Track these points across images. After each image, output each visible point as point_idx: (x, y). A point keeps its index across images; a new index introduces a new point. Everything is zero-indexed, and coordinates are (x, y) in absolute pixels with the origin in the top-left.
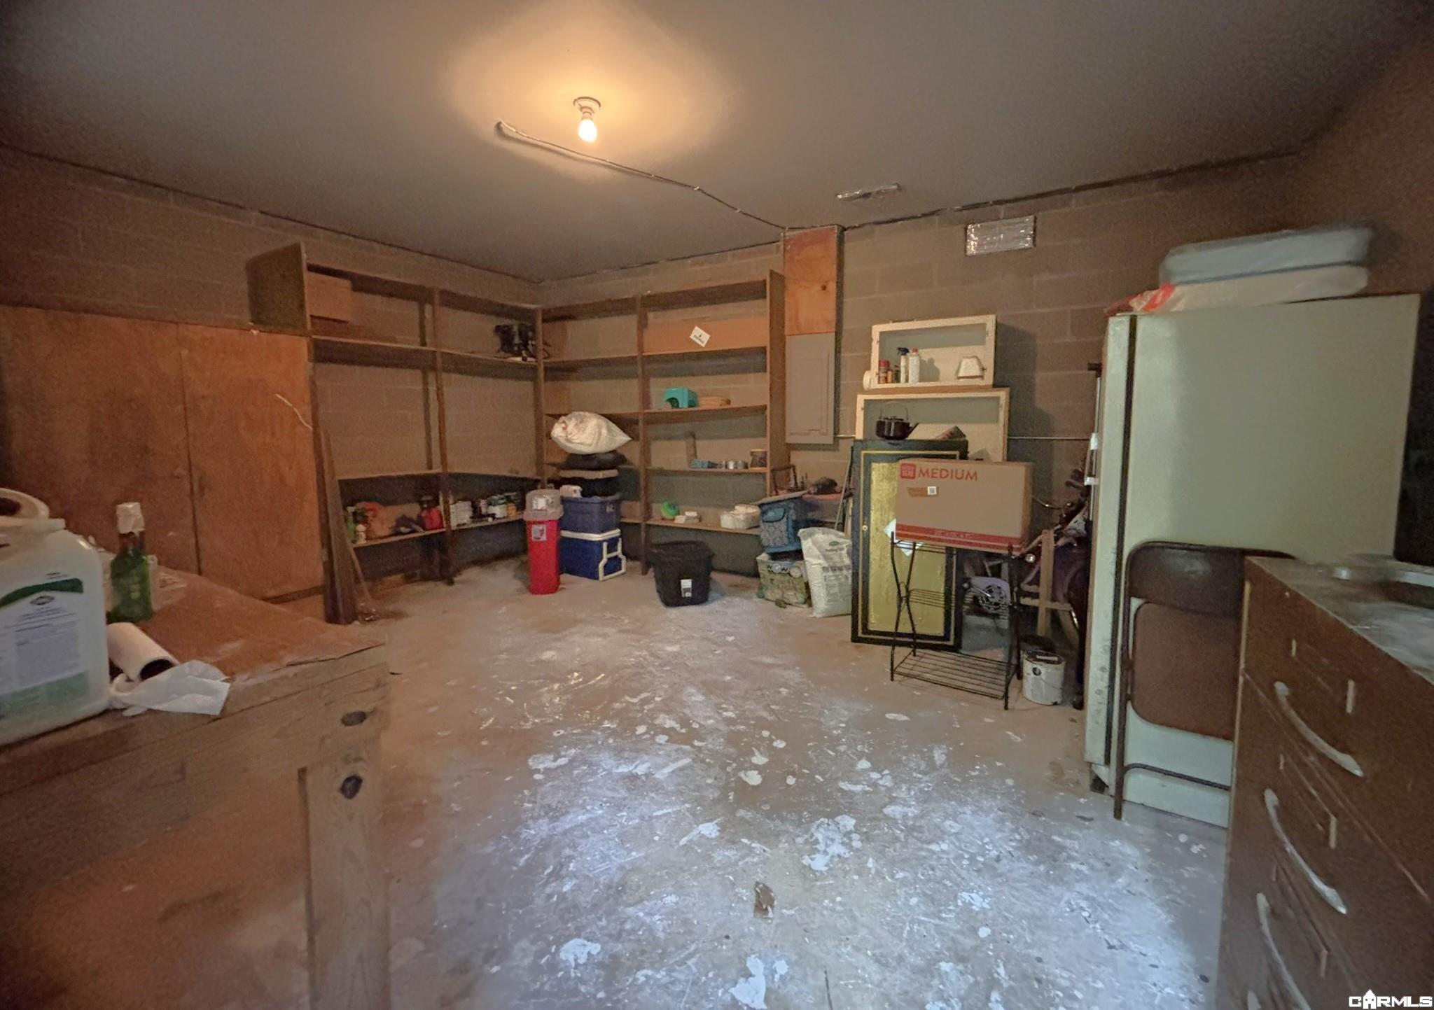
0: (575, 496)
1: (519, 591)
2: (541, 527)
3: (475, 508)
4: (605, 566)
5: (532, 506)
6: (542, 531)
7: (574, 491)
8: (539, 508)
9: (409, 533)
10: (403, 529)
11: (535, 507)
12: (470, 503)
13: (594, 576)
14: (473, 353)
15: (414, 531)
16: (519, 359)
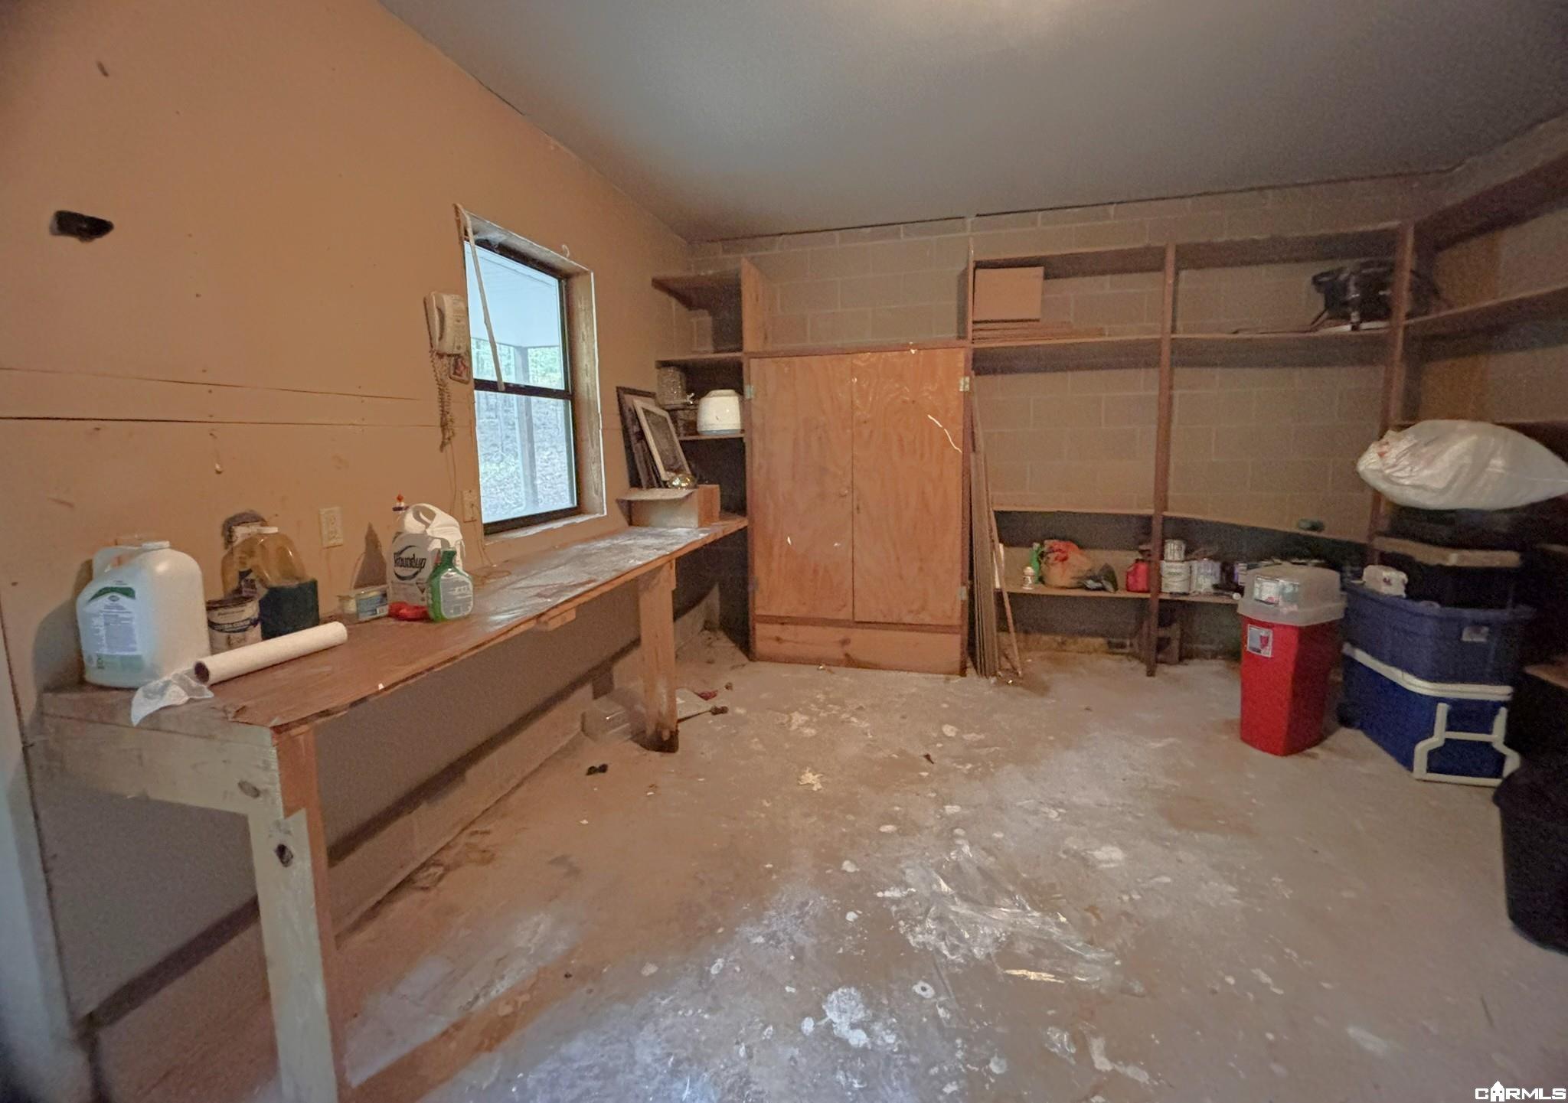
0: (1385, 589)
1: (1228, 723)
2: (1264, 632)
3: (1228, 572)
4: (1431, 754)
5: (1252, 593)
6: (1265, 641)
7: (1388, 582)
8: (1264, 599)
9: (1098, 589)
10: (1090, 583)
11: (1256, 594)
12: (1217, 566)
13: (1406, 761)
14: (1236, 332)
15: (1103, 589)
16: (1347, 328)
